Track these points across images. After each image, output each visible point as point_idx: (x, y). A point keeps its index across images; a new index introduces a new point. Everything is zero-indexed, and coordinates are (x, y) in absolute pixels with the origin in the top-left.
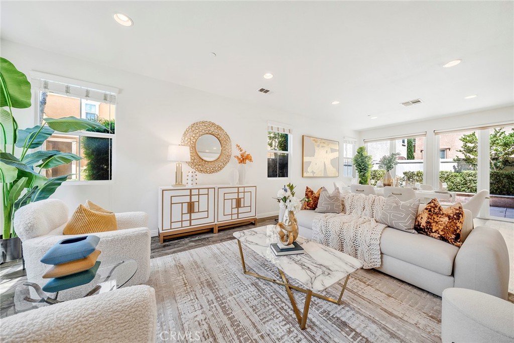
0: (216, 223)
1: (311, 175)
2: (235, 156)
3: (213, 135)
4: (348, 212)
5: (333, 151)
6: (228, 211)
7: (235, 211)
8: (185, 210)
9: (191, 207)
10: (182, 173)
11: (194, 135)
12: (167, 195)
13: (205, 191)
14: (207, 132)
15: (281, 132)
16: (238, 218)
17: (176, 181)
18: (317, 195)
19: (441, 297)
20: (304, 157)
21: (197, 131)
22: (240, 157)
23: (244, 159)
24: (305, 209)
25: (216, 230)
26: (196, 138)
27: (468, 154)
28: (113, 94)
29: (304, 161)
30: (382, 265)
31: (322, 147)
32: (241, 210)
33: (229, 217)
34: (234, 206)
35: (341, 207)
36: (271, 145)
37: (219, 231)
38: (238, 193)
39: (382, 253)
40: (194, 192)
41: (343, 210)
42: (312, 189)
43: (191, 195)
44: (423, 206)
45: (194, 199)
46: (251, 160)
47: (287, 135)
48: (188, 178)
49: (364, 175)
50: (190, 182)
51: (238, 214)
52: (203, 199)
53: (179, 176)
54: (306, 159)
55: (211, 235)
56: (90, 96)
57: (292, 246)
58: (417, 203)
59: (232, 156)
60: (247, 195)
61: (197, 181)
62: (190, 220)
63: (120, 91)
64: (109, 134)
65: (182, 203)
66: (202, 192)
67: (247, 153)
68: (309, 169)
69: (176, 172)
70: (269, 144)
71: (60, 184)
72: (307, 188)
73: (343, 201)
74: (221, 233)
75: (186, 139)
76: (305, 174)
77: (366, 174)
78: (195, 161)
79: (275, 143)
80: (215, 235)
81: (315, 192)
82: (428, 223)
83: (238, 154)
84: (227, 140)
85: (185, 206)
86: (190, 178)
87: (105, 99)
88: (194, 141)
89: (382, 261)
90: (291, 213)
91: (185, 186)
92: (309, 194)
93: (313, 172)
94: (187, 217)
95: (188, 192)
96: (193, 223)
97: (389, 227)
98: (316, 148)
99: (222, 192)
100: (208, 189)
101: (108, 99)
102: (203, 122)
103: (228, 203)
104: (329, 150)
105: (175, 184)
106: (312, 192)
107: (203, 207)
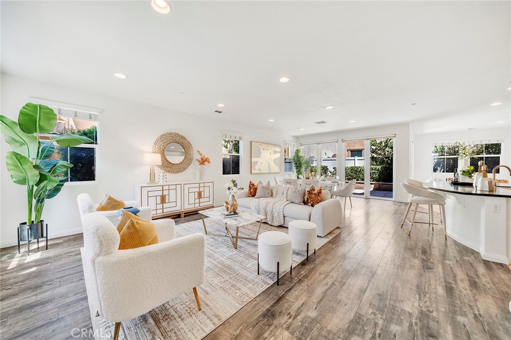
0: (183, 210)
1: (258, 172)
2: (196, 160)
3: (178, 143)
4: (274, 196)
5: (275, 152)
6: (192, 201)
7: (197, 201)
8: (159, 201)
9: (163, 199)
10: (154, 173)
11: (163, 144)
12: (145, 190)
13: (174, 187)
14: (173, 141)
15: (233, 139)
16: (200, 206)
17: (150, 180)
18: (256, 187)
19: (288, 228)
20: (252, 158)
21: (166, 141)
22: (200, 160)
23: (203, 161)
24: (249, 196)
25: (183, 215)
26: (165, 146)
27: (373, 154)
28: (96, 113)
29: (252, 161)
30: (284, 222)
31: (267, 149)
32: (202, 200)
33: (193, 206)
34: (196, 197)
35: (270, 194)
36: (226, 147)
37: (185, 216)
38: (199, 187)
39: (284, 216)
40: (165, 188)
41: (272, 195)
42: (254, 183)
43: (163, 190)
44: (308, 189)
45: (166, 193)
46: (209, 162)
47: (239, 141)
48: (159, 177)
49: (299, 171)
50: (161, 180)
51: (199, 203)
52: (172, 193)
53: (152, 176)
54: (254, 160)
55: (179, 219)
56: (78, 116)
57: (233, 213)
58: (304, 188)
59: (194, 160)
60: (207, 189)
61: (166, 180)
62: (163, 209)
63: (102, 111)
64: (95, 145)
65: (156, 196)
66: (171, 187)
67: (206, 157)
68: (257, 167)
69: (150, 174)
70: (224, 146)
71: (63, 185)
72: (251, 182)
73: (272, 190)
74: (187, 218)
75: (157, 147)
76: (253, 172)
77: (301, 170)
78: (164, 164)
79: (230, 146)
80: (182, 219)
81: (256, 184)
82: (307, 198)
83: (199, 158)
84: (190, 147)
85: (159, 199)
86: (161, 177)
87: (90, 118)
88: (163, 148)
89: (284, 221)
90: (233, 196)
91: (157, 183)
92: (252, 186)
93: (259, 170)
94: (160, 206)
95: (160, 188)
96: (165, 210)
97: (292, 203)
98: (262, 151)
99: (186, 187)
100: (176, 185)
101: (93, 117)
102: (170, 134)
103: (192, 195)
104: (272, 152)
105: (149, 182)
106: (253, 185)
107: (172, 199)
